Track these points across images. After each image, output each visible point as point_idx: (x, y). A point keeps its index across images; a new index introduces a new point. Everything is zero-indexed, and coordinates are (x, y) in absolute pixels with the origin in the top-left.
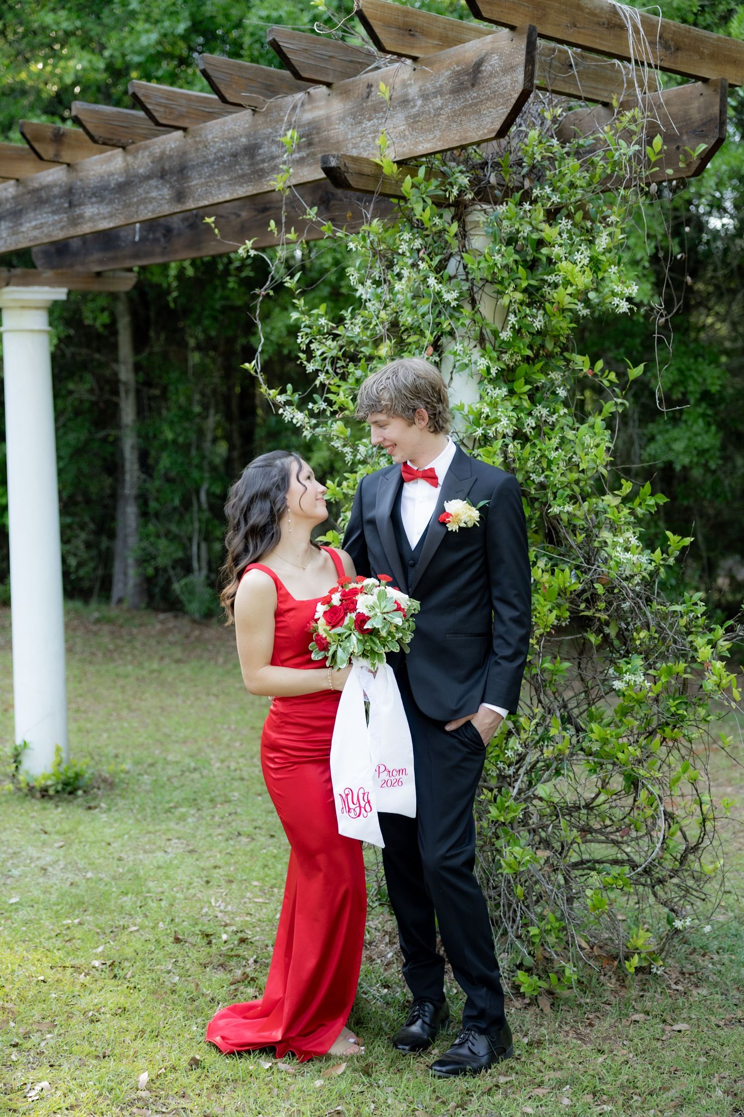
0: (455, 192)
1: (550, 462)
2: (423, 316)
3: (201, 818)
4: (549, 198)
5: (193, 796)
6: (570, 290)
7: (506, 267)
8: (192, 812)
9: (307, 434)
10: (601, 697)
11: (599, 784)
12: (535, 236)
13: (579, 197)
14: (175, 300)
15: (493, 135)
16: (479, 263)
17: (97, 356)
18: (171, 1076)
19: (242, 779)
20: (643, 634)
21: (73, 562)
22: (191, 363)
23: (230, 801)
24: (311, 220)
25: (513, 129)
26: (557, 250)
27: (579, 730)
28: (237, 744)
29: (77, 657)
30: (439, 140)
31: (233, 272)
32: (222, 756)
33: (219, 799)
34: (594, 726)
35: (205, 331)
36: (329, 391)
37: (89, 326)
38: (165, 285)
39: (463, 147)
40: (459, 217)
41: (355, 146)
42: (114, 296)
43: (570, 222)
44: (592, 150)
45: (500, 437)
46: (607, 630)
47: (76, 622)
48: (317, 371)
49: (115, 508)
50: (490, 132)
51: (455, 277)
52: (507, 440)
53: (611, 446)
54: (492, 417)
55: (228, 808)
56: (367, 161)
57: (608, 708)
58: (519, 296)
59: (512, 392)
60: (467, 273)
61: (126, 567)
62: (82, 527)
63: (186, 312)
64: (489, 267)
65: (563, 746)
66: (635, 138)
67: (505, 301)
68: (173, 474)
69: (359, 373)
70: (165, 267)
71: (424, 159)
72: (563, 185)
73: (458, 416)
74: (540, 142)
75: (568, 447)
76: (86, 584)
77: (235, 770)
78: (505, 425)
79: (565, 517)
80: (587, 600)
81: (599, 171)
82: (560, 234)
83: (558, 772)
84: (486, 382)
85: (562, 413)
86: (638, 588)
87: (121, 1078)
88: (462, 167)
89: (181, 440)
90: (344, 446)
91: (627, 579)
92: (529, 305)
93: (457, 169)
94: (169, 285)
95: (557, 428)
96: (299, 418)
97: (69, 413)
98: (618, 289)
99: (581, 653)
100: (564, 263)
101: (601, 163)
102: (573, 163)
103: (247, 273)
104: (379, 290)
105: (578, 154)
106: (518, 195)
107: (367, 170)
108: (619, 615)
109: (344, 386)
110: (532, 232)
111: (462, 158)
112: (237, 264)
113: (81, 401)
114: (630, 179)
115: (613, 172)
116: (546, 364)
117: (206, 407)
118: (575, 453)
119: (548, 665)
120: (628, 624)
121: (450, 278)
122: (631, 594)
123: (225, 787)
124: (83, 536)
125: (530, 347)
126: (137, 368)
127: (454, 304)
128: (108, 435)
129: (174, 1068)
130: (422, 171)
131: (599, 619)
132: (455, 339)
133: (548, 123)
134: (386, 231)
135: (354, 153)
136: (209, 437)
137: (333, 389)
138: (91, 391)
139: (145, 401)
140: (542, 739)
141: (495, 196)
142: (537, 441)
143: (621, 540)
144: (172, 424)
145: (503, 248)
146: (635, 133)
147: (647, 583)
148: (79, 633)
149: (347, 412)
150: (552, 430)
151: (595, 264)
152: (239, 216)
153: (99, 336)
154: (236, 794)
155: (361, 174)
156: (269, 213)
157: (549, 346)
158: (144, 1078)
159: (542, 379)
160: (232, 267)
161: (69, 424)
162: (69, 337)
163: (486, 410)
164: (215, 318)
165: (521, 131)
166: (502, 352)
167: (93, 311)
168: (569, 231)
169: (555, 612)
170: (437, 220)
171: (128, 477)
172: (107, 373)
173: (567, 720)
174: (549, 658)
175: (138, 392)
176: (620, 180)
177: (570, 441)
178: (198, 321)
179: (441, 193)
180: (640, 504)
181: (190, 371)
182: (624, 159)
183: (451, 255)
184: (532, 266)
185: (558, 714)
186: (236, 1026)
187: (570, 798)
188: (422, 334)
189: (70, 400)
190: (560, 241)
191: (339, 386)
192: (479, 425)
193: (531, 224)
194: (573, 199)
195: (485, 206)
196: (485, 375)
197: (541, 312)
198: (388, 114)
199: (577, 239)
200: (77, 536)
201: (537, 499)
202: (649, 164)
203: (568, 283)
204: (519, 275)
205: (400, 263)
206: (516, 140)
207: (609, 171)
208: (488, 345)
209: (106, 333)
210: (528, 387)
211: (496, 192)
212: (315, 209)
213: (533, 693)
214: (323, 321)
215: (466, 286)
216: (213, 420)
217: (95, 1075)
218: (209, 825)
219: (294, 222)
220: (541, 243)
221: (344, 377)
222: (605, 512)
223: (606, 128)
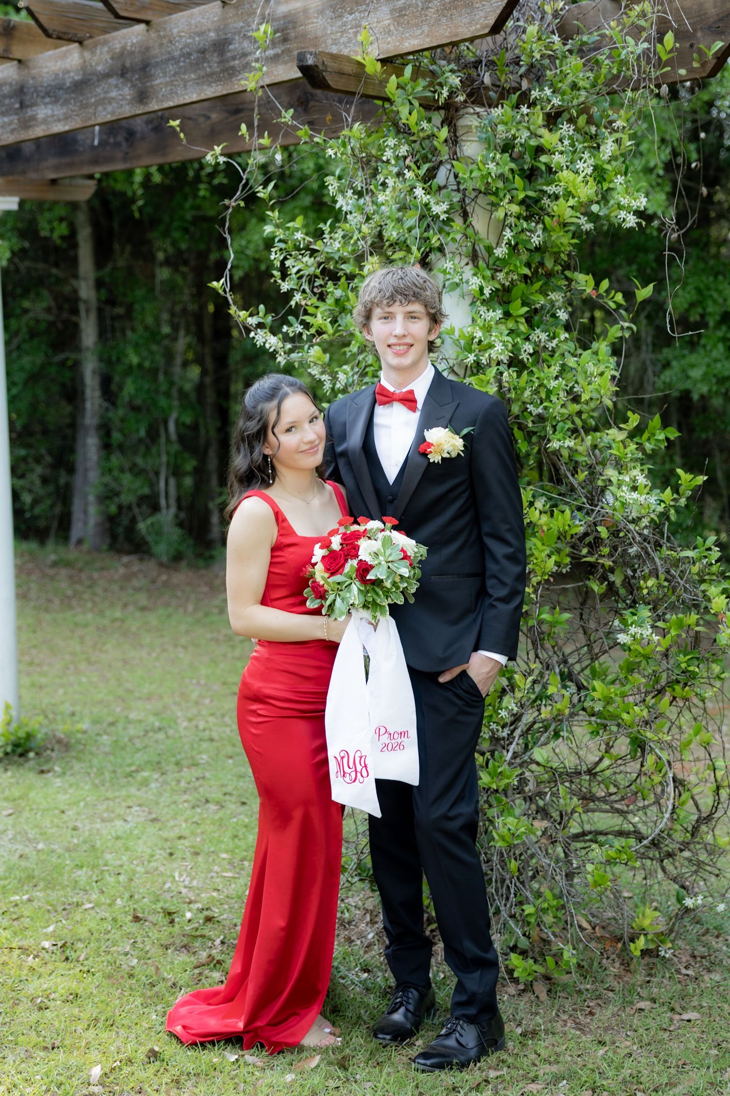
0: (445, 93)
1: (549, 392)
2: (410, 230)
3: (165, 783)
4: (549, 101)
5: (156, 759)
6: (572, 202)
7: (501, 176)
8: (156, 776)
9: (281, 359)
10: (605, 652)
11: (603, 747)
12: (533, 142)
13: (582, 99)
14: (140, 210)
15: (487, 31)
16: (471, 172)
17: (54, 271)
18: (126, 1070)
19: (212, 740)
20: (651, 583)
21: (27, 498)
22: (158, 281)
23: (197, 765)
24: (286, 124)
25: (510, 24)
26: (557, 157)
27: (580, 687)
28: (207, 701)
29: (32, 604)
30: (428, 36)
31: (205, 179)
32: (190, 715)
33: (185, 763)
34: (597, 684)
35: (174, 243)
36: (306, 313)
37: (46, 239)
38: (130, 193)
39: (454, 44)
40: (450, 122)
41: (335, 42)
42: (74, 206)
43: (572, 127)
44: (597, 47)
45: (494, 364)
46: (612, 578)
47: (30, 566)
48: (293, 290)
49: (74, 439)
50: (483, 28)
51: (445, 187)
52: (501, 368)
53: (617, 374)
54: (485, 342)
55: (196, 772)
56: (348, 59)
57: (612, 663)
58: (515, 209)
59: (507, 315)
60: (459, 183)
61: (86, 504)
62: (38, 460)
63: (154, 223)
64: (483, 177)
65: (563, 706)
66: (644, 35)
67: (500, 214)
68: (138, 402)
69: (338, 293)
70: (130, 173)
71: (411, 57)
72: (565, 86)
73: (448, 341)
74: (539, 39)
75: (569, 375)
76: (42, 523)
77: (204, 730)
78: (499, 351)
79: (565, 453)
80: (589, 545)
81: (604, 71)
82: (561, 140)
83: (557, 735)
84: (478, 303)
85: (562, 337)
86: (646, 532)
87: (71, 1072)
88: (453, 66)
89: (147, 364)
90: (322, 373)
91: (633, 521)
92: (526, 219)
93: (447, 68)
94: (134, 193)
95: (557, 355)
96: (272, 342)
97: (24, 333)
98: (624, 201)
99: (583, 603)
100: (565, 172)
101: (607, 62)
102: (575, 61)
103: (220, 179)
104: (362, 201)
105: (581, 52)
106: (514, 97)
107: (348, 68)
108: (625, 561)
109: (323, 307)
110: (530, 138)
111: (453, 56)
112: (209, 170)
113: (38, 321)
114: (638, 80)
115: (619, 72)
116: (545, 284)
117: (175, 328)
118: (577, 382)
119: (545, 616)
120: (635, 571)
121: (440, 188)
122: (638, 538)
123: (192, 748)
124: (39, 470)
125: (528, 265)
126: (99, 284)
127: (443, 217)
128: (68, 359)
129: (130, 1061)
130: (408, 71)
131: (603, 565)
132: (445, 255)
133: (549, 17)
134: (369, 136)
135: (334, 50)
136: (178, 361)
137: (311, 310)
138: (48, 310)
139: (108, 322)
140: (539, 697)
141: (489, 98)
142: (534, 369)
143: (627, 479)
144: (137, 346)
145: (498, 156)
146: (644, 29)
147: (656, 527)
148: (34, 577)
149: (325, 336)
150: (552, 356)
151: (600, 174)
152: (208, 118)
153: (57, 249)
154: (204, 756)
155: (341, 73)
156: (241, 115)
157: (549, 264)
158: (96, 1072)
159: (541, 300)
160: (203, 173)
161: (25, 346)
162: (23, 250)
163: (479, 334)
164: (186, 230)
165: (519, 26)
166: (496, 271)
167: (50, 222)
168: (570, 138)
169: (554, 558)
170: (425, 124)
171: (88, 405)
172: (67, 289)
173: (567, 677)
174: (547, 608)
175: (100, 311)
176: (627, 81)
177: (572, 369)
178: (166, 234)
179: (430, 94)
180: (649, 439)
181: (158, 288)
182: (632, 59)
183: (441, 163)
184: (530, 175)
185: (557, 670)
186: (200, 1014)
187: (571, 762)
188: (409, 250)
189: (25, 319)
190: (560, 148)
191: (317, 307)
192: (470, 351)
193: (529, 129)
194: (575, 102)
195: (478, 109)
196: (477, 295)
197: (540, 226)
198: (371, 7)
199: (579, 146)
200: (32, 471)
201: (535, 433)
202: (660, 64)
203: (568, 194)
204: (516, 185)
205: (385, 172)
206: (514, 36)
207: (615, 71)
208: (481, 263)
209: (65, 246)
210: (526, 309)
211: (491, 93)
212: (291, 111)
213: (530, 646)
214: (299, 236)
215: (456, 198)
216: (183, 342)
217: (43, 1068)
218: (173, 791)
219: (268, 126)
220: (540, 150)
221: (322, 297)
222: (610, 448)
223: (613, 24)
